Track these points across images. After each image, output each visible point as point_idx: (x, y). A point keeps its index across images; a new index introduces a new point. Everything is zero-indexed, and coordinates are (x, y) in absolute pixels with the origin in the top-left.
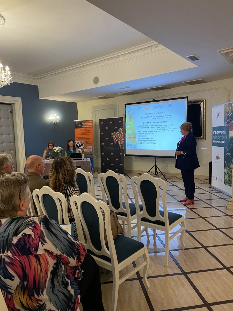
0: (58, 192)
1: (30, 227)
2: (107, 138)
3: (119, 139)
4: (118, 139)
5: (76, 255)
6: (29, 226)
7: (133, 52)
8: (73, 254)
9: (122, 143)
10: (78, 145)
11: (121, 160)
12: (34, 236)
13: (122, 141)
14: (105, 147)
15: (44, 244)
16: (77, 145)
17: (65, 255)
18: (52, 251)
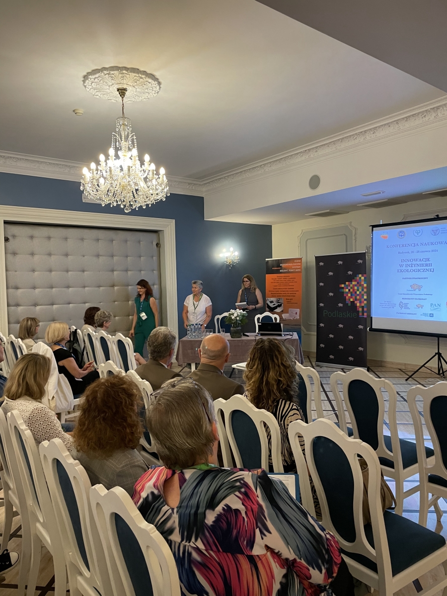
0: (263, 410)
1: (237, 493)
2: (331, 294)
3: (356, 297)
4: (354, 297)
5: (325, 564)
6: (235, 491)
7: (395, 123)
8: (320, 561)
9: (363, 305)
10: (271, 305)
11: (361, 338)
12: (246, 513)
13: (363, 300)
14: (325, 312)
15: (265, 535)
16: (269, 307)
17: (303, 561)
18: (279, 552)
